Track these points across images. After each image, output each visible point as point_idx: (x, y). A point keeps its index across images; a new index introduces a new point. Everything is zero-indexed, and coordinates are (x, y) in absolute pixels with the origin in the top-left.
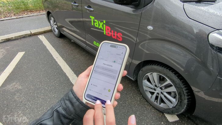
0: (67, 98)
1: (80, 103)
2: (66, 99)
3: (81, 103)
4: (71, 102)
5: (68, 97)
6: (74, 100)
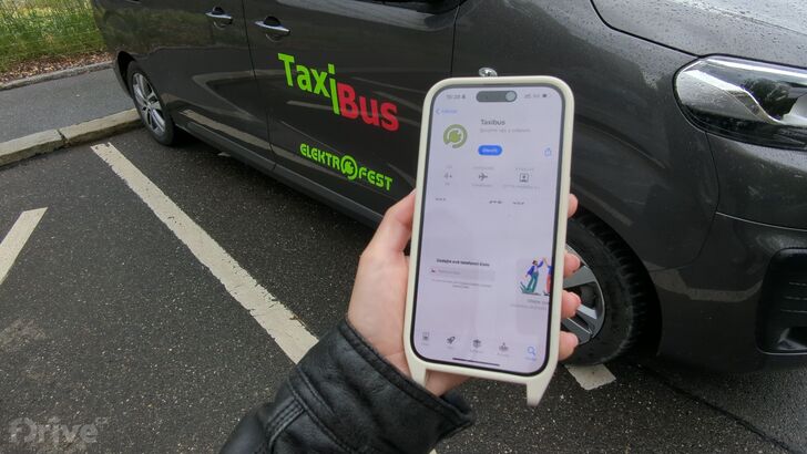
0: (334, 373)
1: (399, 386)
2: (329, 378)
3: (406, 384)
4: (355, 389)
6: (372, 378)
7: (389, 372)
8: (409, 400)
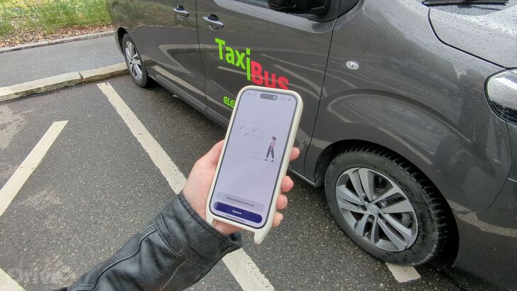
0: (171, 213)
5: (174, 211)
6: (187, 217)
7: (195, 215)
8: (204, 230)
